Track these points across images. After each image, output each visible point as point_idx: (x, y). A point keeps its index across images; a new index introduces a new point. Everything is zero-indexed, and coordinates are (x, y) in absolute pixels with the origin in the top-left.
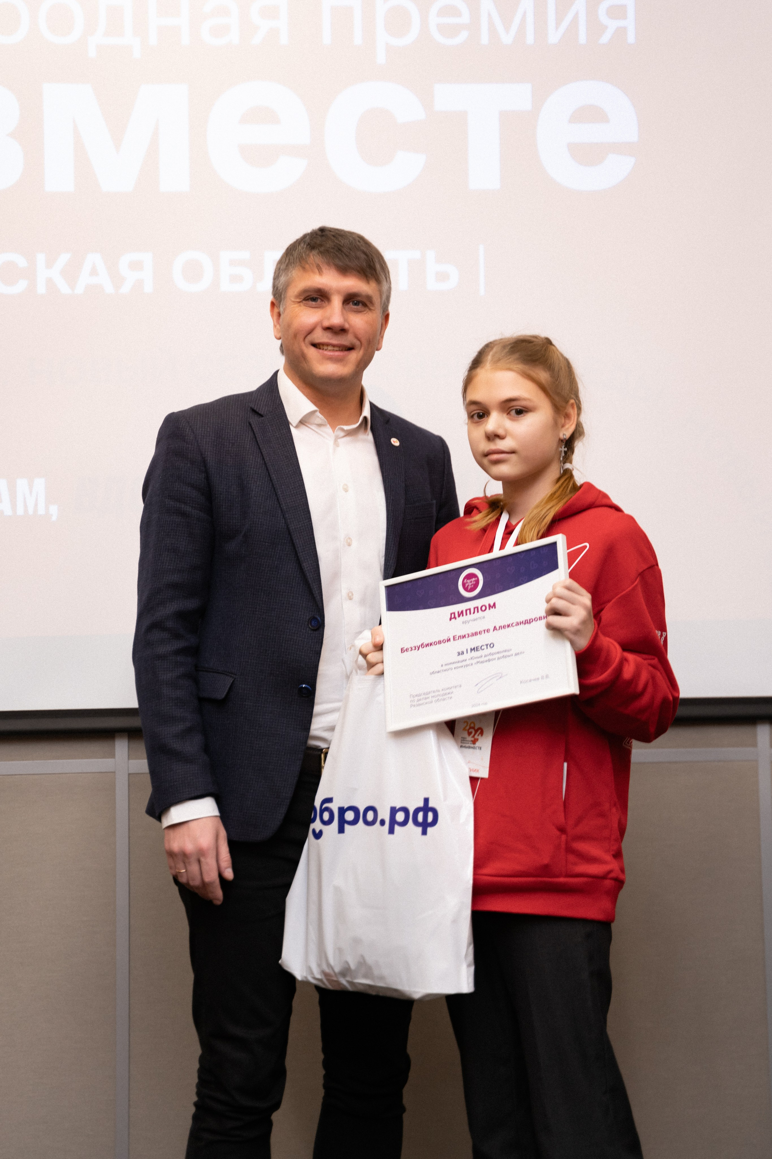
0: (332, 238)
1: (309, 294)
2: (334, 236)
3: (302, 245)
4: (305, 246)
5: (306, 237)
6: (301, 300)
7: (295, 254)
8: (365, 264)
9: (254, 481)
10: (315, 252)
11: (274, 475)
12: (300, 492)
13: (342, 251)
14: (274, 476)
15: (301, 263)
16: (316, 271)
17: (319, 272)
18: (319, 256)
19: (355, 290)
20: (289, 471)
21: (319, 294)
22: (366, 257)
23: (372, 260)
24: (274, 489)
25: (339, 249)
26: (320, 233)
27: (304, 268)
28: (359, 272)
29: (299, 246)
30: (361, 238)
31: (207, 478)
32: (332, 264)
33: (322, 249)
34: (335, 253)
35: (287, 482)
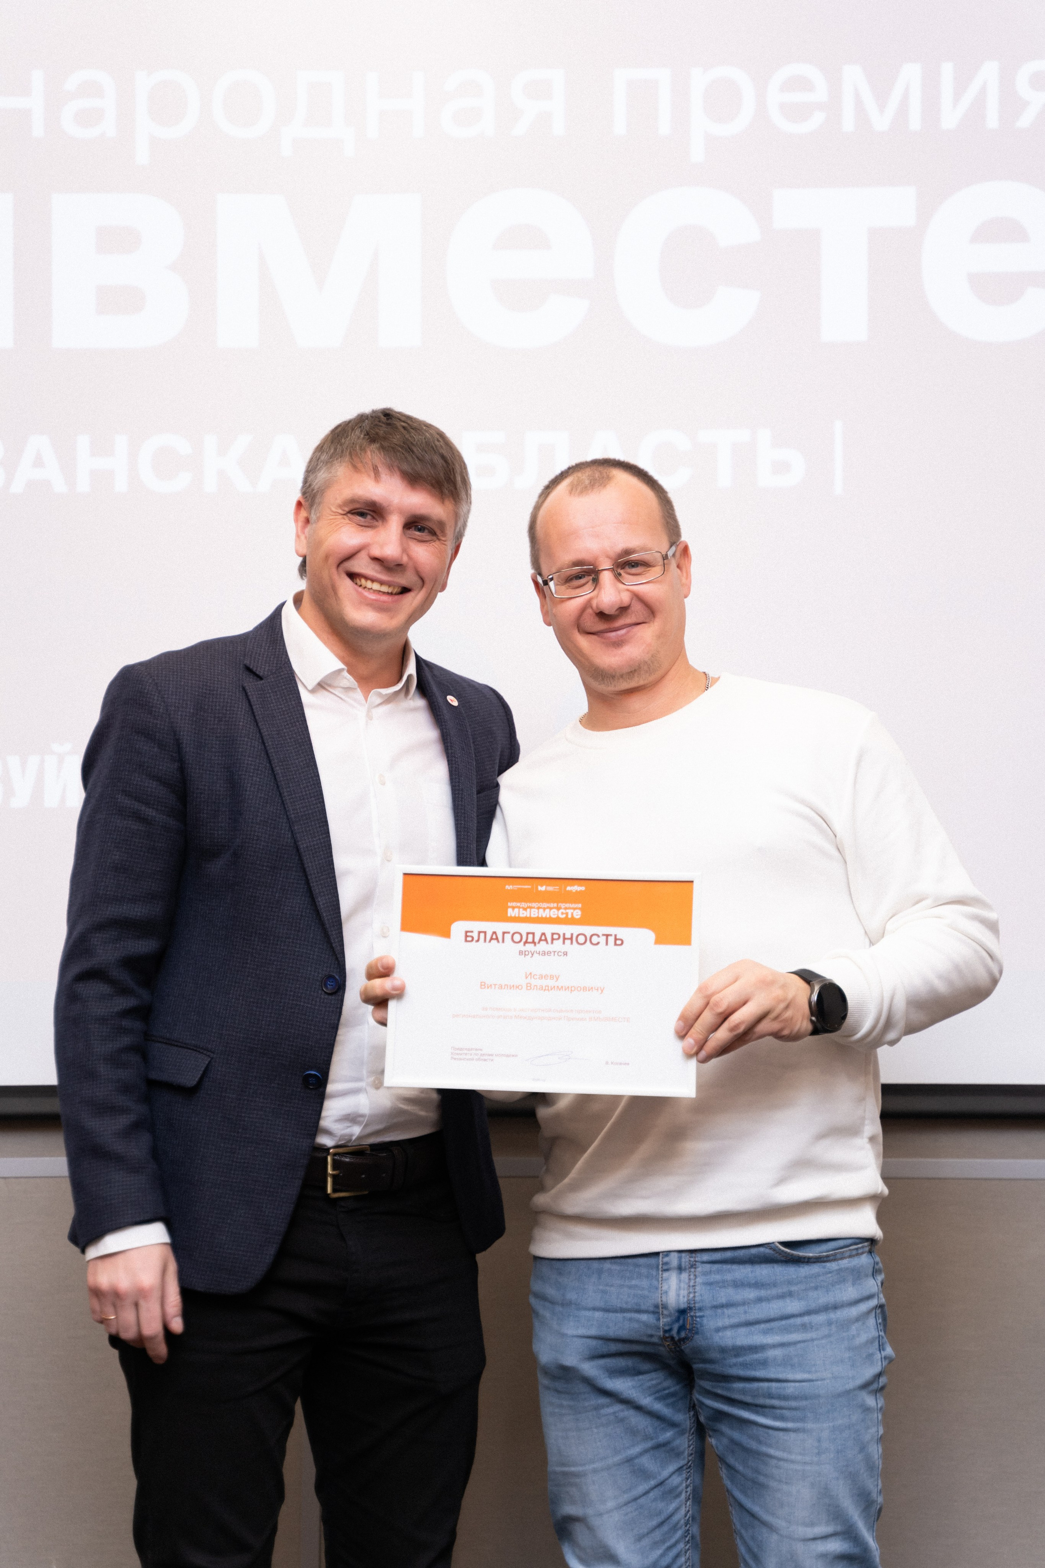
0: (402, 430)
1: (357, 506)
2: (404, 428)
3: (358, 432)
4: (362, 436)
5: (364, 421)
6: (345, 512)
7: (346, 442)
8: (442, 475)
9: (249, 776)
10: (374, 446)
11: (278, 768)
12: (316, 794)
13: (413, 452)
14: (278, 770)
15: (352, 459)
16: (372, 474)
17: (376, 477)
18: (380, 453)
19: (423, 511)
20: (299, 762)
21: (370, 509)
22: (445, 464)
23: (453, 472)
24: (278, 787)
25: (408, 448)
26: (383, 419)
27: (355, 468)
28: (432, 485)
29: (351, 433)
30: (442, 435)
31: (182, 769)
32: (396, 469)
33: (386, 444)
34: (403, 454)
35: (297, 778)
